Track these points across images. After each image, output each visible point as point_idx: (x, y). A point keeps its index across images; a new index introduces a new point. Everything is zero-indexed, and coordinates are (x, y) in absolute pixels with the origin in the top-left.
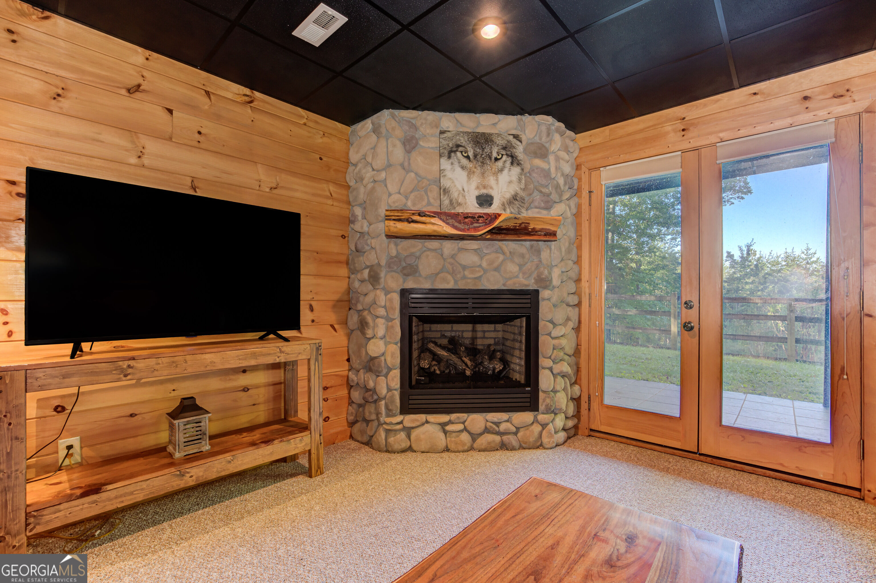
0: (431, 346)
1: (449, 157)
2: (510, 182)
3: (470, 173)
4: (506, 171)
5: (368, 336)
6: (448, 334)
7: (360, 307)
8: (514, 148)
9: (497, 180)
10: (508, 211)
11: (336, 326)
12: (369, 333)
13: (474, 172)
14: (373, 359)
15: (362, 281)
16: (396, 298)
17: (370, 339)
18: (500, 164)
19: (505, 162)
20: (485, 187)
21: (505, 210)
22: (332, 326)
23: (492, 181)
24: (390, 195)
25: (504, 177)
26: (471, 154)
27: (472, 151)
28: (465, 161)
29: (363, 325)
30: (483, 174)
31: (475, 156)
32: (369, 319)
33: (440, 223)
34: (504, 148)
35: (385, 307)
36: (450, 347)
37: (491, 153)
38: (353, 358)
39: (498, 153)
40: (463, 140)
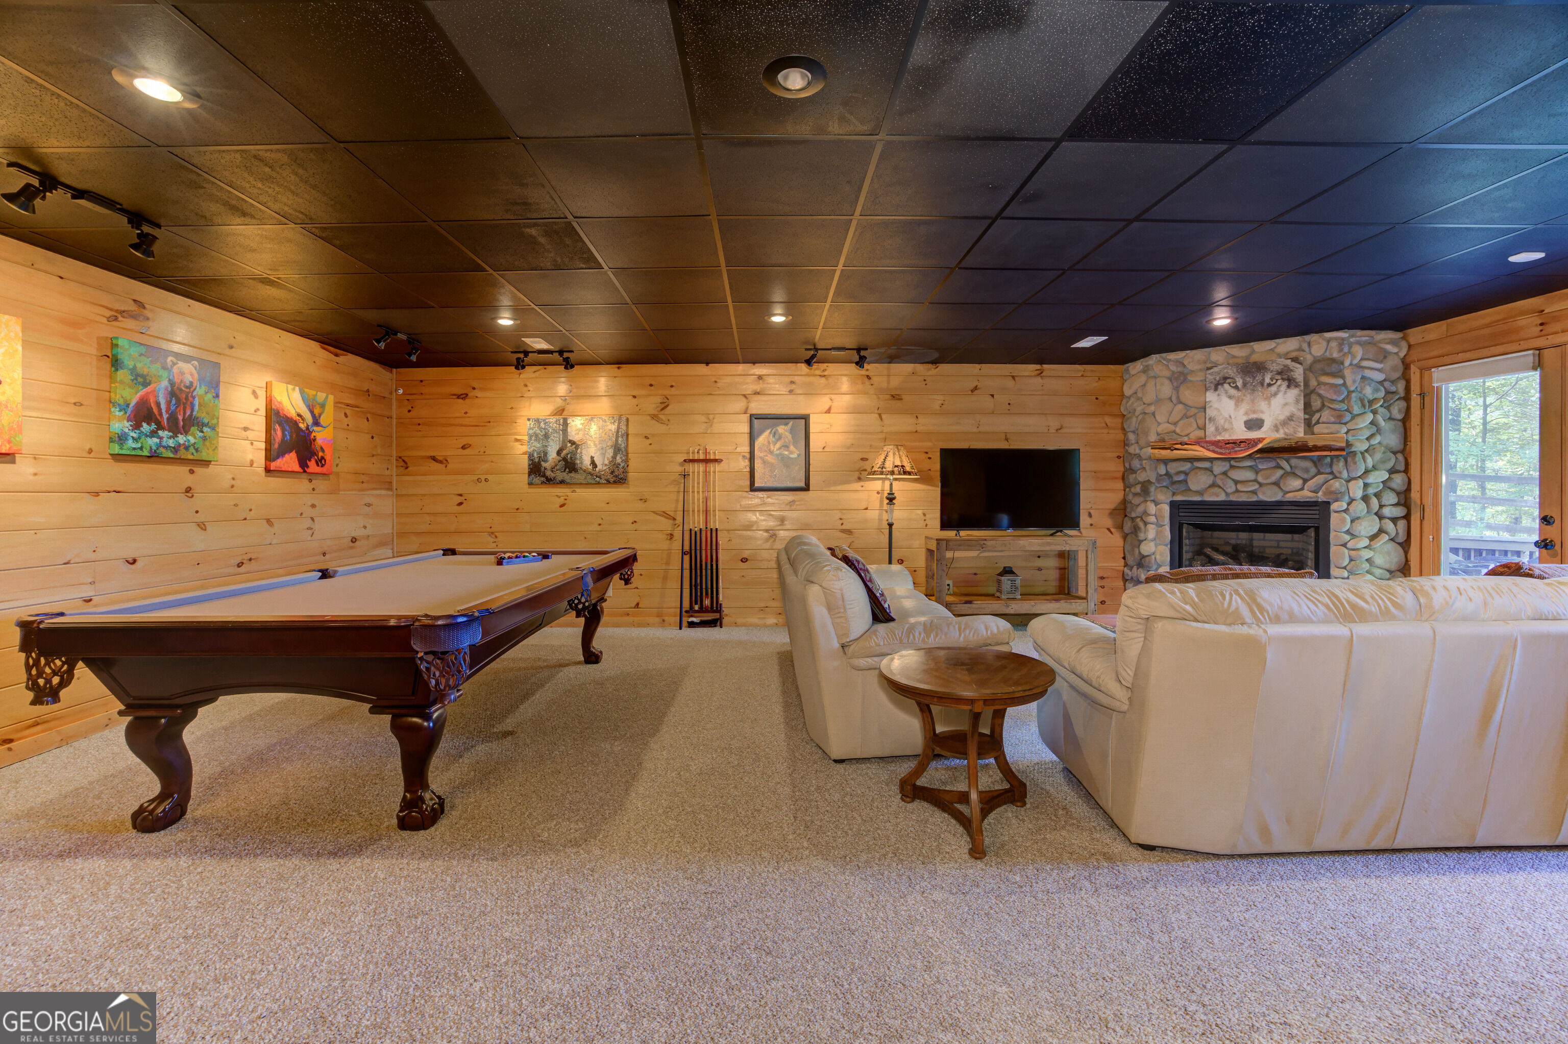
0: (1208, 551)
1: (1216, 389)
2: (1286, 404)
3: (1238, 401)
4: (1280, 395)
5: (1141, 538)
6: (1233, 542)
7: (1133, 515)
8: (1292, 371)
9: (1269, 404)
10: (1281, 431)
11: (1112, 530)
12: (1141, 536)
13: (1242, 400)
14: (1144, 557)
15: (1136, 494)
16: (1166, 509)
17: (1142, 541)
18: (1273, 389)
19: (1280, 386)
20: (1254, 412)
21: (1277, 431)
22: (1109, 530)
23: (1263, 405)
24: (1159, 424)
25: (1278, 401)
26: (1240, 384)
27: (1241, 381)
28: (1233, 392)
29: (1136, 530)
30: (1253, 401)
31: (1245, 385)
32: (1141, 525)
33: (1202, 449)
34: (1279, 373)
35: (1155, 515)
36: (1234, 553)
37: (1264, 379)
38: (1128, 557)
39: (1272, 379)
40: (1230, 372)
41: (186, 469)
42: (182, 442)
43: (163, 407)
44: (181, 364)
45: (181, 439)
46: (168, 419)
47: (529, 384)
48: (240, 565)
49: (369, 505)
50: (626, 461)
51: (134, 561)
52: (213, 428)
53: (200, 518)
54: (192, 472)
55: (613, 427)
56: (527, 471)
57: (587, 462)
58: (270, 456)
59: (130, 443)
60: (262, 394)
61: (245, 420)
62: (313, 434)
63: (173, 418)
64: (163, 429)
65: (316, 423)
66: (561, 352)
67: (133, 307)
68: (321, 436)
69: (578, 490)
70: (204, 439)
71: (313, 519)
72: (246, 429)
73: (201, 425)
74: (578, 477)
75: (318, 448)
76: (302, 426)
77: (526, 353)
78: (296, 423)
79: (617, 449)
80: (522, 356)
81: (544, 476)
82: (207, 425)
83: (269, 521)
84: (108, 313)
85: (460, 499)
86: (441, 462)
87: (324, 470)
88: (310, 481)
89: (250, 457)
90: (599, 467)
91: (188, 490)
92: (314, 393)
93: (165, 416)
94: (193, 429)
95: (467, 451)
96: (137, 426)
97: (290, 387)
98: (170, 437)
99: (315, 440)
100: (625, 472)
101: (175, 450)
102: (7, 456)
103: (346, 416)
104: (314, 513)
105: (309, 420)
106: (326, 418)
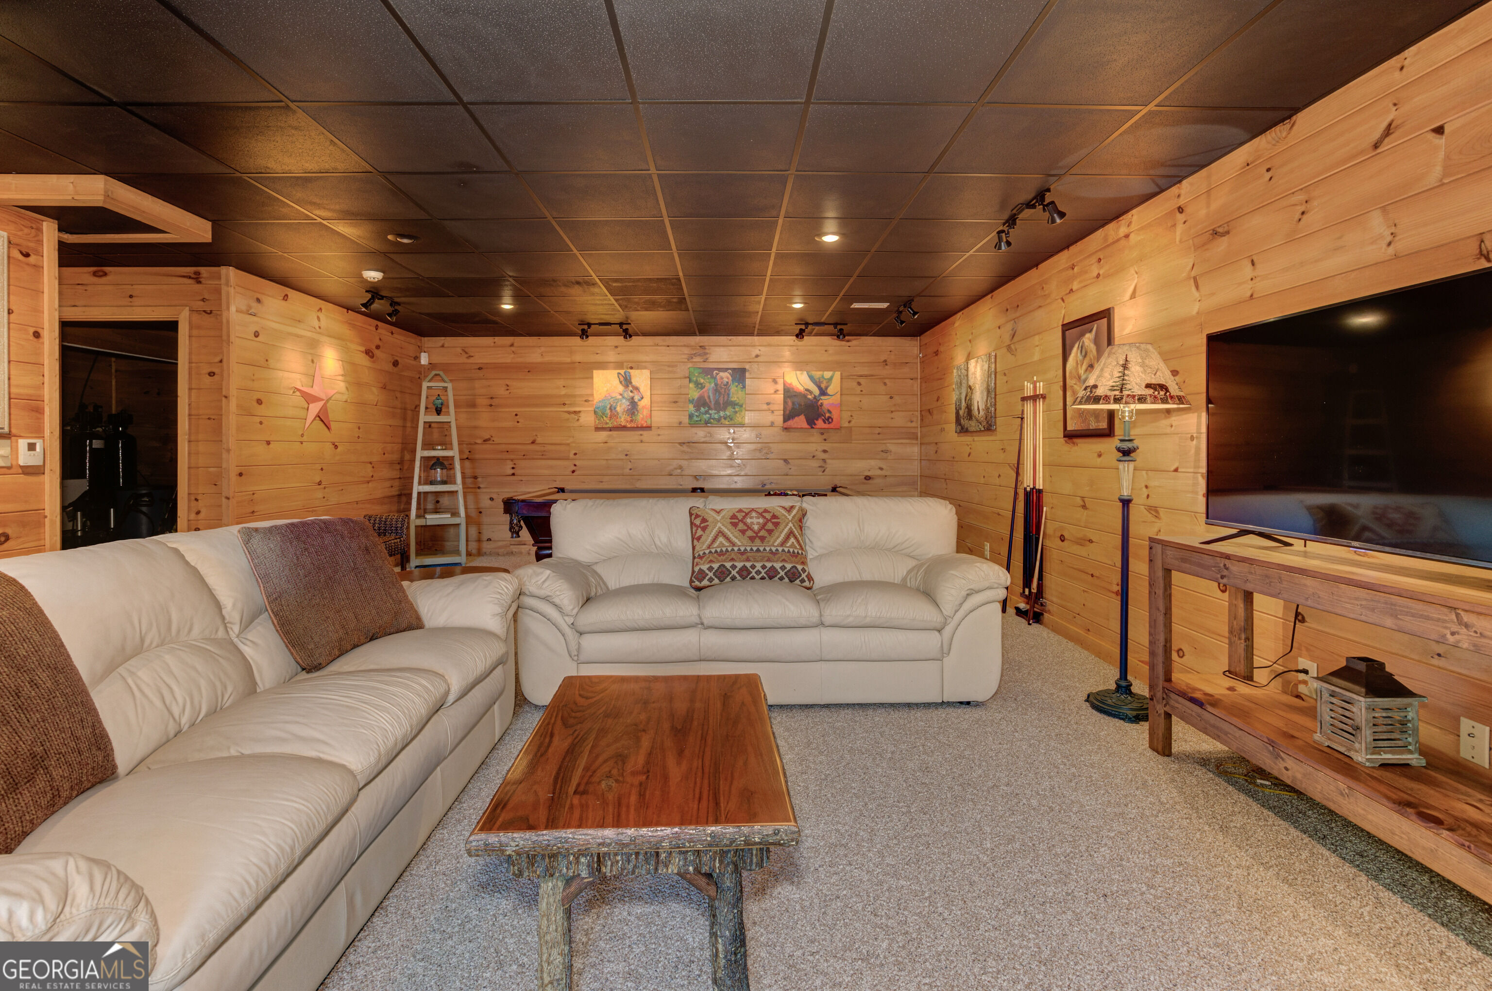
41: (726, 430)
42: (722, 415)
43: (712, 398)
44: (722, 374)
45: (722, 414)
46: (715, 404)
50: (994, 403)
52: (741, 406)
54: (733, 431)
55: (988, 367)
56: (955, 419)
57: (976, 408)
59: (695, 418)
61: (769, 398)
62: (821, 401)
63: (717, 403)
64: (711, 409)
65: (823, 393)
67: (700, 350)
69: (976, 438)
70: (736, 412)
71: (824, 461)
72: (768, 404)
73: (734, 404)
74: (974, 425)
75: (825, 411)
76: (810, 397)
78: (804, 397)
79: (989, 391)
81: (961, 424)
82: (737, 404)
83: (786, 461)
84: (687, 356)
86: (931, 414)
87: (831, 426)
88: (822, 434)
89: (771, 420)
90: (981, 412)
92: (820, 373)
93: (713, 403)
95: (939, 404)
96: (698, 410)
97: (798, 372)
98: (716, 414)
99: (822, 405)
100: (993, 416)
101: (719, 420)
102: (649, 428)
103: (859, 384)
104: (824, 456)
105: (816, 392)
106: (834, 388)
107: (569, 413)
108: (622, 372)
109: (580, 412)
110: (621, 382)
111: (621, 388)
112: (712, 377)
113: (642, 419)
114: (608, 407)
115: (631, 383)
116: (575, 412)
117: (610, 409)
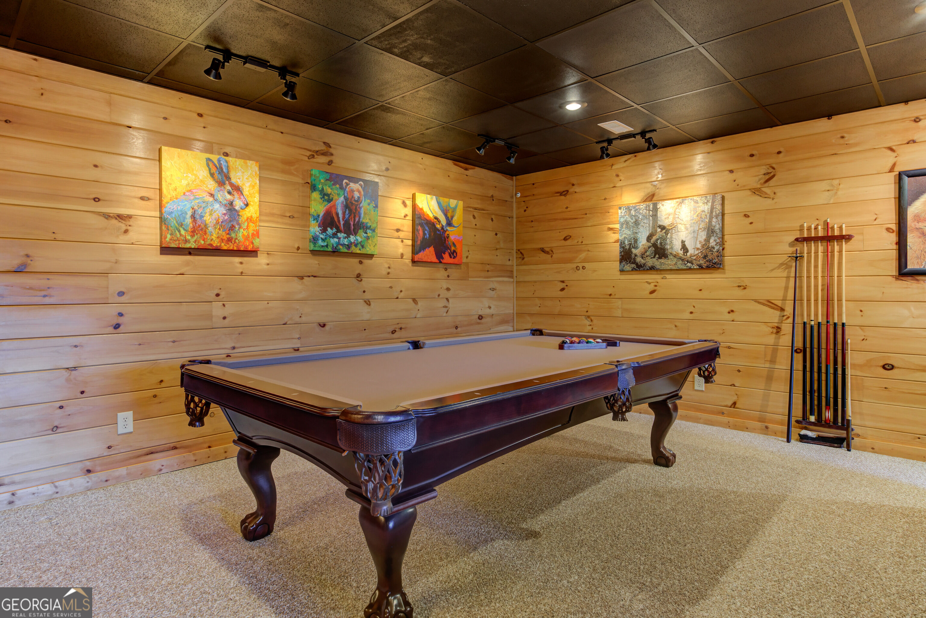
41: (356, 261)
42: (352, 241)
43: (341, 216)
44: (352, 185)
45: (352, 238)
46: (344, 224)
47: (620, 174)
48: (393, 332)
49: (493, 289)
50: (722, 243)
51: (324, 326)
52: (374, 231)
53: (367, 296)
54: (361, 262)
55: (707, 208)
56: (618, 258)
57: (677, 247)
58: (415, 250)
59: (320, 243)
60: (409, 203)
61: (398, 223)
62: (447, 233)
63: (347, 224)
64: (341, 232)
65: (449, 224)
66: (643, 134)
67: (323, 148)
68: (453, 233)
69: (668, 276)
70: (368, 238)
71: (447, 300)
72: (398, 230)
73: (366, 228)
74: (669, 263)
75: (450, 243)
76: (438, 226)
77: (610, 141)
78: (433, 225)
79: (711, 231)
80: (605, 144)
81: (635, 262)
82: (369, 228)
83: (414, 300)
84: (309, 153)
85: (562, 285)
86: (547, 253)
87: (456, 261)
88: (446, 269)
89: (401, 251)
90: (691, 251)
91: (359, 276)
92: (446, 200)
93: (342, 223)
94: (361, 232)
95: (568, 242)
96: (324, 231)
97: (428, 196)
98: (345, 238)
99: (448, 237)
100: (721, 255)
101: (349, 246)
102: (253, 253)
103: (474, 217)
104: (449, 294)
105: (444, 222)
106: (457, 219)
107: (107, 216)
108: (215, 158)
109: (130, 217)
110: (212, 175)
111: (211, 185)
112: (341, 188)
113: (247, 238)
114: (190, 213)
115: (228, 178)
116: (120, 217)
117: (193, 217)
